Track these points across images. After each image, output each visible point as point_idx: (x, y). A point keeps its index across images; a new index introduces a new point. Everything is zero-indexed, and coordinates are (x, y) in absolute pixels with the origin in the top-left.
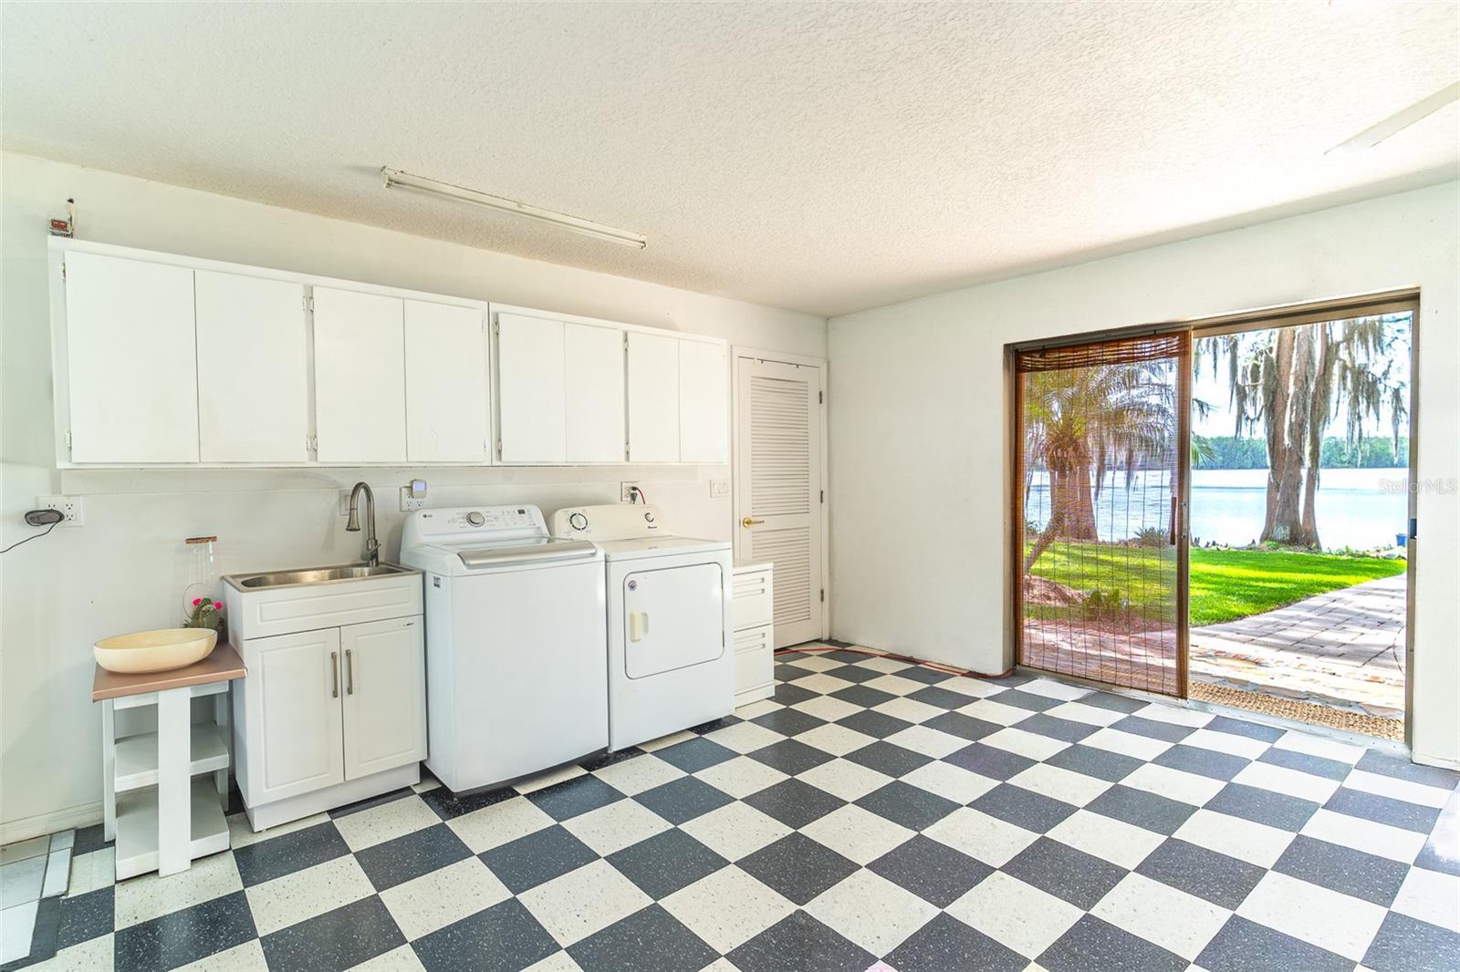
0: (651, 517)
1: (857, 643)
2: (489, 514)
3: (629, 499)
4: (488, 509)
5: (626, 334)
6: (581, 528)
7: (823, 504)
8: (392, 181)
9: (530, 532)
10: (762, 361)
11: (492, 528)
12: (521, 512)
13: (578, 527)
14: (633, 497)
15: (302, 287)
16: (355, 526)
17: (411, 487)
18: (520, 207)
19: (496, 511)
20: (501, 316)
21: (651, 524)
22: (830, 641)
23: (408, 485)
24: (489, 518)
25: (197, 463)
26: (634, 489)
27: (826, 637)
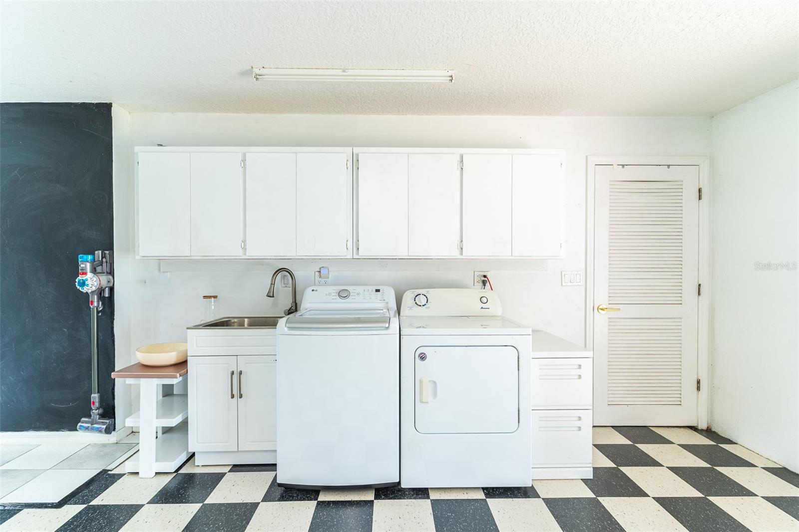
0: (484, 300)
1: (739, 442)
2: (354, 291)
3: (481, 284)
4: (354, 287)
5: (462, 156)
6: (421, 305)
7: (700, 297)
8: (257, 75)
9: (381, 305)
10: (623, 166)
11: (354, 301)
12: (378, 291)
13: (419, 304)
14: (484, 283)
15: (240, 155)
16: (271, 295)
17: (320, 272)
18: (344, 71)
19: (359, 289)
20: (360, 155)
21: (484, 306)
22: (708, 432)
23: (319, 270)
24: (353, 294)
25: (189, 256)
26: (485, 276)
27: (703, 425)
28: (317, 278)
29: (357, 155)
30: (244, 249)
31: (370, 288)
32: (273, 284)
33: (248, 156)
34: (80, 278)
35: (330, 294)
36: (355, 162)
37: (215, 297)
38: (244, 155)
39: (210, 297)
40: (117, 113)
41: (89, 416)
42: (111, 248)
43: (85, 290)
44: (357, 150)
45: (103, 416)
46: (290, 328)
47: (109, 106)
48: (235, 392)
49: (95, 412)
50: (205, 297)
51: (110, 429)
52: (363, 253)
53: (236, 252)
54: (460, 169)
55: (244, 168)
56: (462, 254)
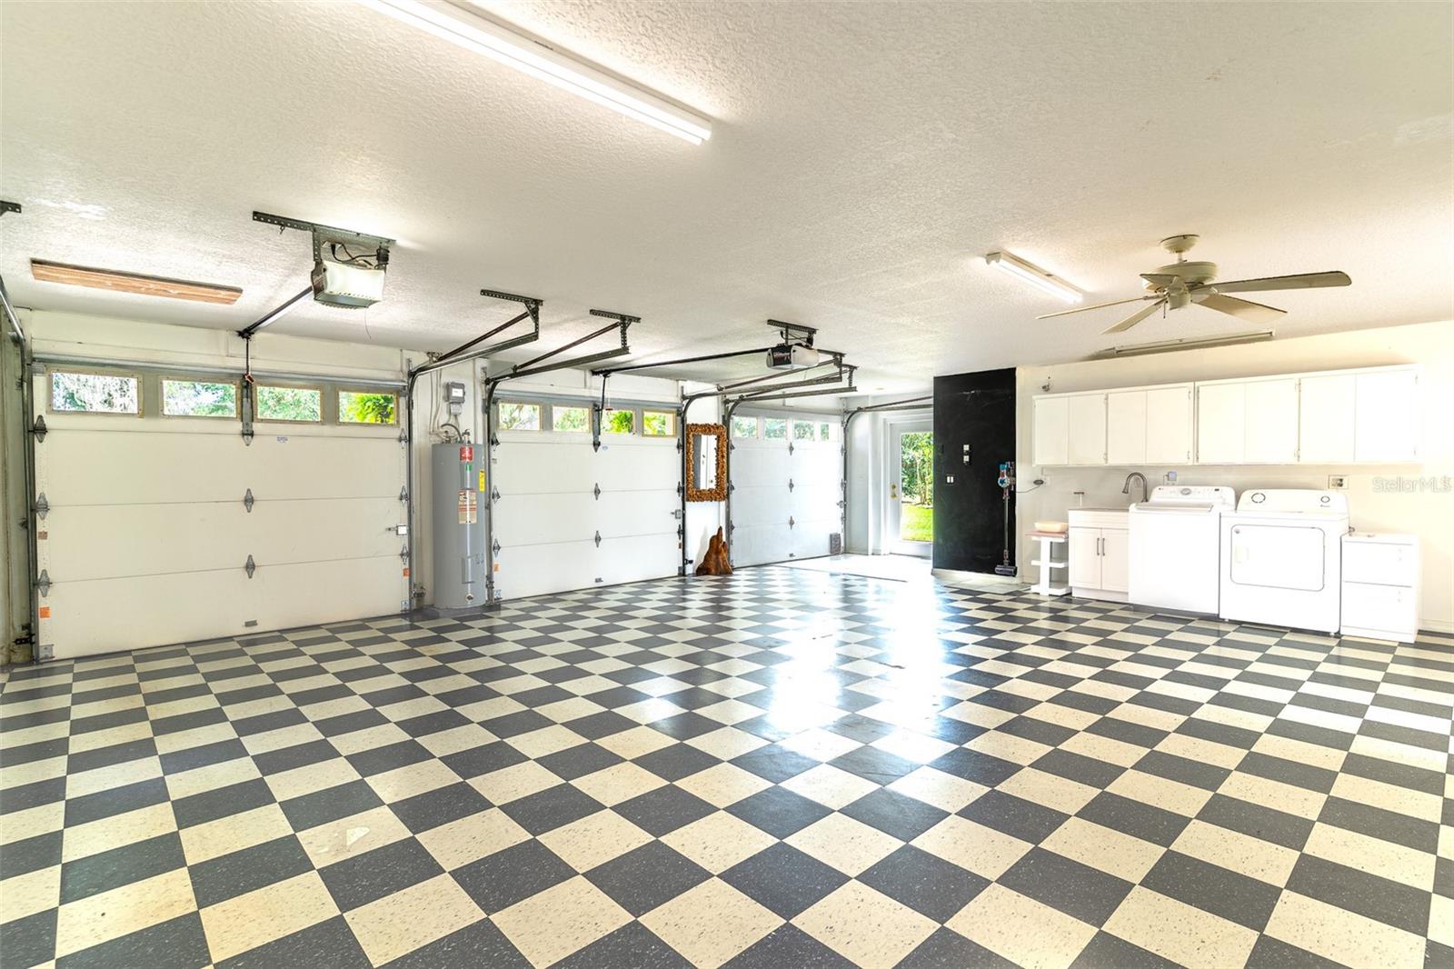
28: (1166, 480)
29: (1198, 388)
30: (1106, 459)
31: (1210, 488)
32: (1127, 484)
33: (1110, 396)
34: (1000, 478)
35: (1174, 492)
36: (1197, 392)
37: (1083, 493)
38: (1107, 395)
39: (1079, 493)
40: (1018, 374)
41: (1003, 564)
42: (1014, 460)
43: (1003, 486)
44: (1197, 384)
45: (1010, 565)
46: (1139, 509)
47: (1014, 370)
48: (1100, 552)
49: (1006, 561)
50: (1075, 493)
51: (1014, 574)
52: (1201, 461)
53: (1100, 462)
54: (1297, 390)
55: (1107, 404)
56: (1299, 460)
